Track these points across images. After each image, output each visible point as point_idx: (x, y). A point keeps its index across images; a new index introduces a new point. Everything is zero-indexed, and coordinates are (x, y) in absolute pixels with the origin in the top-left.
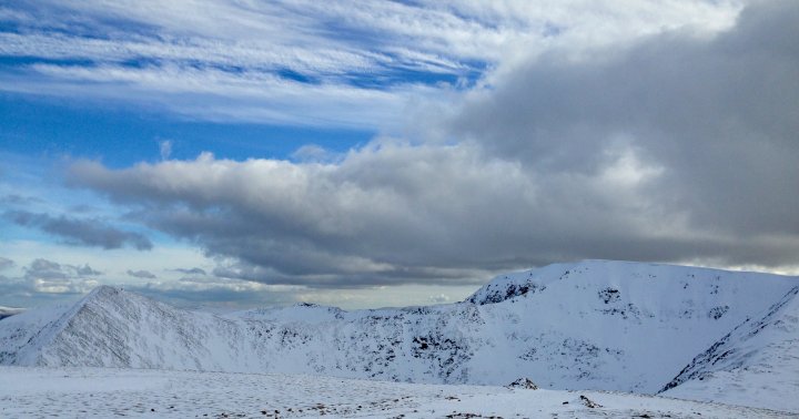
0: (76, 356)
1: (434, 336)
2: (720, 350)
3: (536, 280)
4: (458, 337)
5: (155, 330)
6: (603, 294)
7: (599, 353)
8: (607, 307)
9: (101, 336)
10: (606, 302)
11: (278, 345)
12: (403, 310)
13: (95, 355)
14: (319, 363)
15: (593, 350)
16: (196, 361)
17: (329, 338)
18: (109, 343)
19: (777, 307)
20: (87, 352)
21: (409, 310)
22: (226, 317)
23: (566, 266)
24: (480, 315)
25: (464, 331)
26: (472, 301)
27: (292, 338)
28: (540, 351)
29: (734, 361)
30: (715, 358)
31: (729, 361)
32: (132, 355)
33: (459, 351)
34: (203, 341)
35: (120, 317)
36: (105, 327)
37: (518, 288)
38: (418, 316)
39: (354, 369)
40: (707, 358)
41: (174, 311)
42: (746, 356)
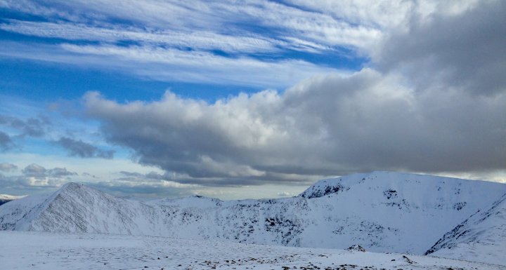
0: (53, 226)
1: (279, 217)
2: (461, 230)
3: (343, 183)
4: (294, 219)
5: (103, 211)
6: (387, 193)
7: (384, 230)
8: (389, 201)
9: (69, 214)
10: (389, 198)
11: (180, 222)
12: (259, 200)
13: (65, 226)
14: (206, 233)
15: (380, 228)
16: (129, 231)
17: (213, 218)
18: (74, 219)
19: (498, 203)
20: (60, 224)
21: (263, 201)
22: (147, 203)
23: (363, 175)
24: (308, 205)
25: (298, 215)
26: (303, 196)
27: (189, 217)
28: (346, 228)
29: (470, 237)
30: (458, 235)
31: (467, 237)
32: (88, 227)
33: (294, 227)
34: (132, 218)
35: (81, 203)
36: (71, 209)
37: (332, 188)
38: (269, 205)
39: (228, 238)
40: (453, 234)
41: (115, 199)
42: (477, 234)
